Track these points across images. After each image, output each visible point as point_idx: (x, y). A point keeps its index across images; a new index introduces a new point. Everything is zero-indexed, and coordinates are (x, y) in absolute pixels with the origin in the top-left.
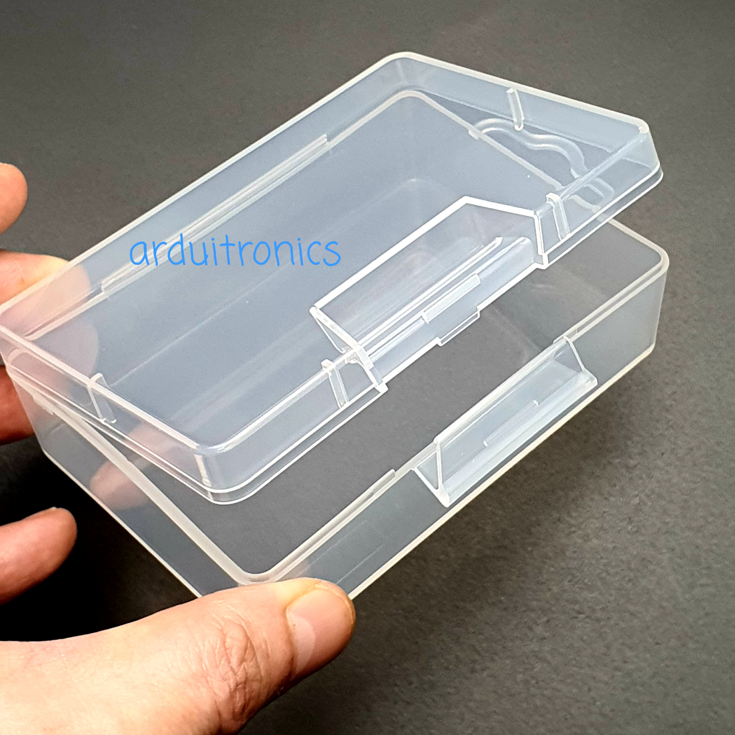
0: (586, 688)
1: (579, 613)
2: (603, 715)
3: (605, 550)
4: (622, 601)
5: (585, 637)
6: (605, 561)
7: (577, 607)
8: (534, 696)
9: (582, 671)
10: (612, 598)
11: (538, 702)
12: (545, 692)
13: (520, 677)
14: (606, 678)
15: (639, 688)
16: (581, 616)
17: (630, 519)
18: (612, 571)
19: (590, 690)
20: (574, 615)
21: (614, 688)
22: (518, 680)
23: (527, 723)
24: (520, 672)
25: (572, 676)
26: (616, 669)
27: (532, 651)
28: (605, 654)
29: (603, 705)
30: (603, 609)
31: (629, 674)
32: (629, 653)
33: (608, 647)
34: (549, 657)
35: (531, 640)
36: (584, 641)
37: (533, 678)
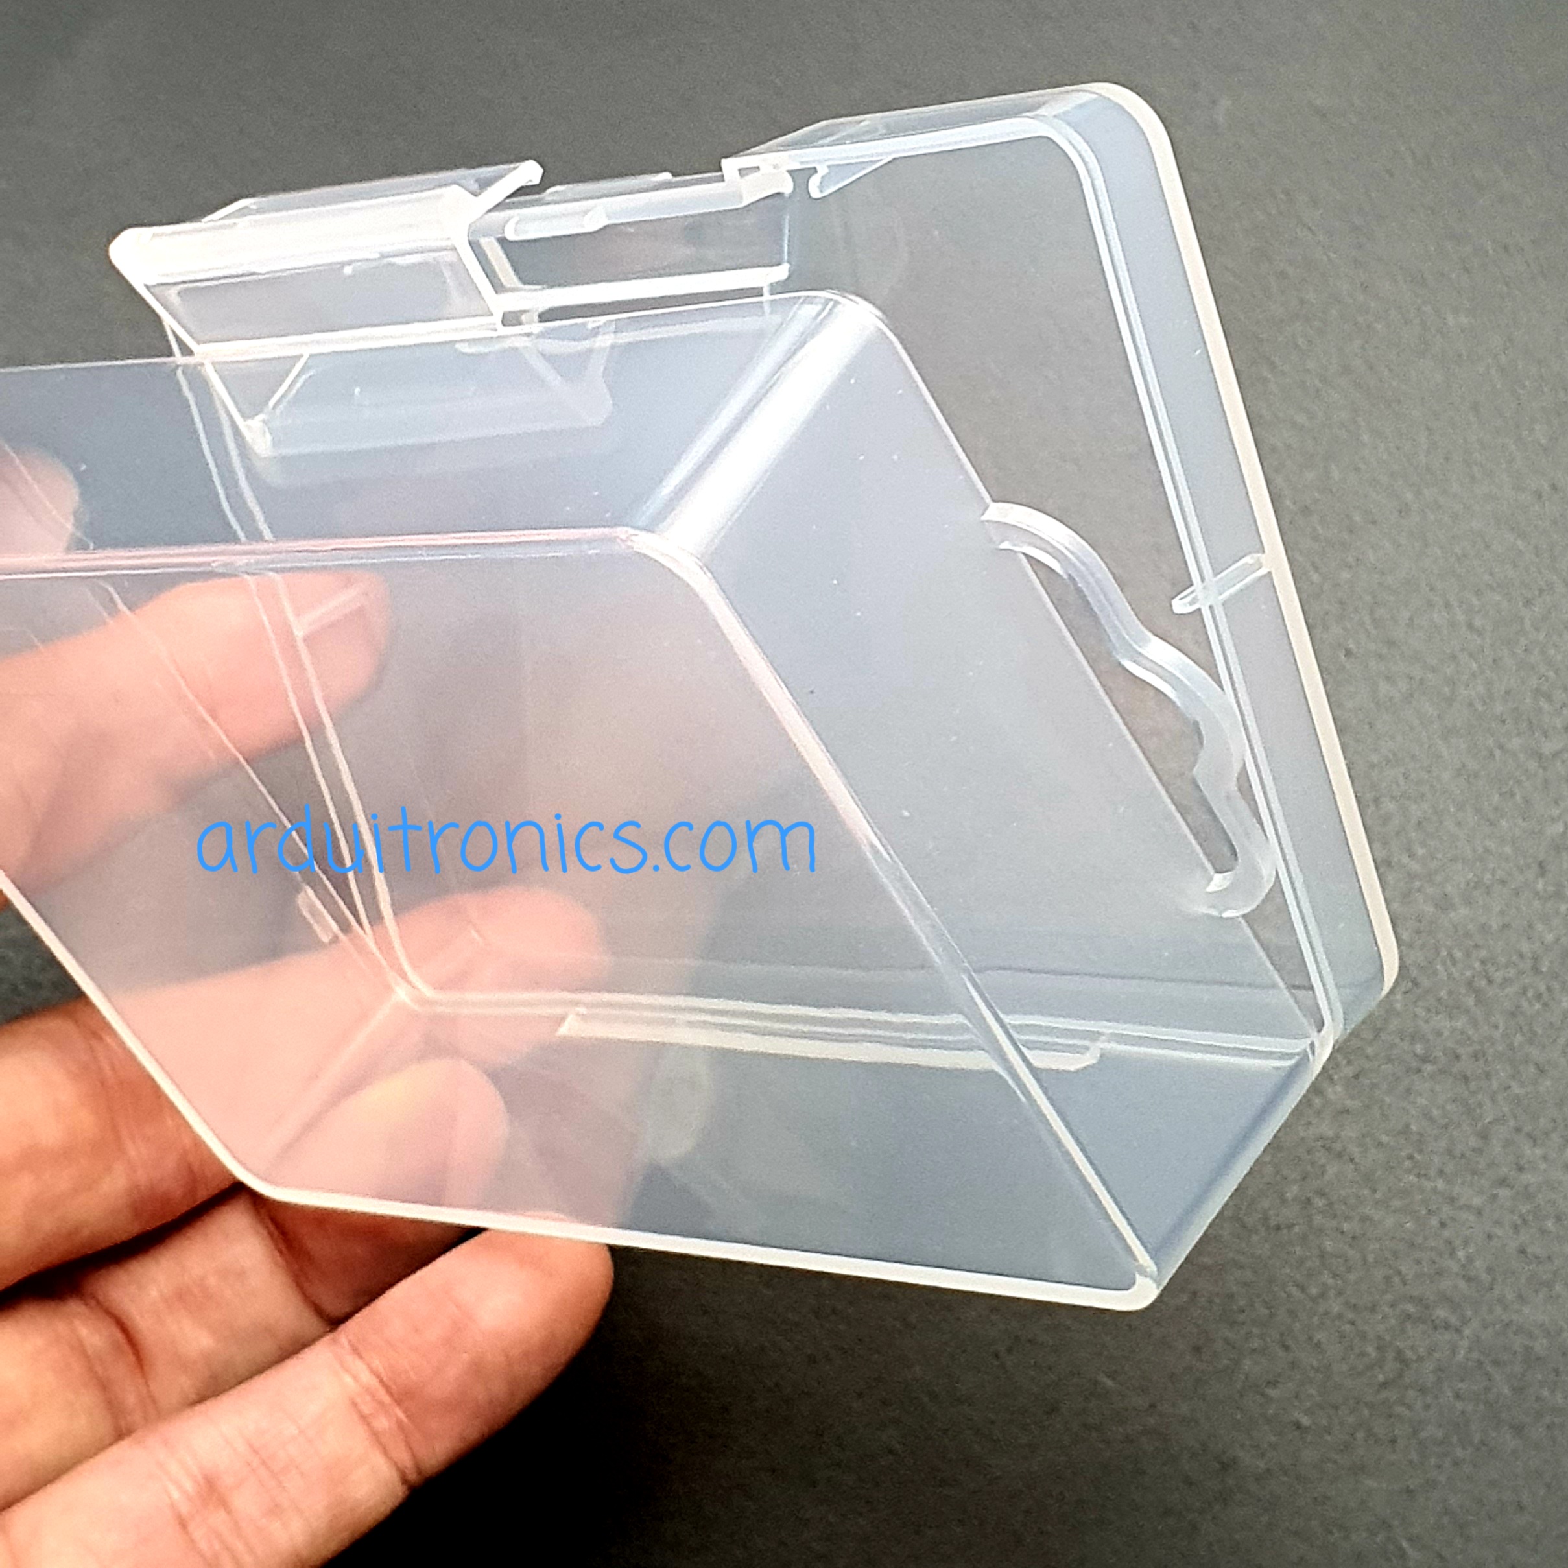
0: (1434, 1222)
1: (1425, 1060)
2: (1469, 1279)
3: (1484, 928)
4: (1518, 1039)
5: (1435, 1112)
6: (1483, 953)
7: (1419, 1049)
8: (1321, 1231)
9: (1428, 1185)
10: (1497, 1034)
11: (1328, 1245)
12: (1346, 1226)
13: (1292, 1192)
14: (1477, 1201)
15: (1550, 1224)
16: (1428, 1068)
17: (1542, 867)
18: (1498, 976)
19: (1443, 1225)
20: (1415, 1064)
21: (1498, 1223)
22: (1289, 1195)
23: (1303, 1289)
24: (1295, 1181)
25: (1405, 1193)
26: (1503, 1182)
27: (1321, 1138)
28: (1479, 1151)
29: (1470, 1259)
30: (1475, 1056)
31: (1527, 1194)
32: (1529, 1151)
33: (1484, 1136)
34: (1355, 1151)
35: (1318, 1113)
36: (1431, 1119)
37: (1321, 1194)
